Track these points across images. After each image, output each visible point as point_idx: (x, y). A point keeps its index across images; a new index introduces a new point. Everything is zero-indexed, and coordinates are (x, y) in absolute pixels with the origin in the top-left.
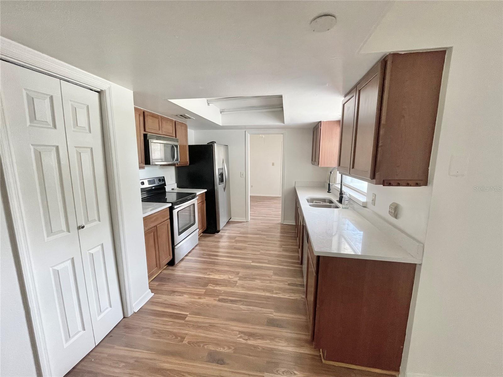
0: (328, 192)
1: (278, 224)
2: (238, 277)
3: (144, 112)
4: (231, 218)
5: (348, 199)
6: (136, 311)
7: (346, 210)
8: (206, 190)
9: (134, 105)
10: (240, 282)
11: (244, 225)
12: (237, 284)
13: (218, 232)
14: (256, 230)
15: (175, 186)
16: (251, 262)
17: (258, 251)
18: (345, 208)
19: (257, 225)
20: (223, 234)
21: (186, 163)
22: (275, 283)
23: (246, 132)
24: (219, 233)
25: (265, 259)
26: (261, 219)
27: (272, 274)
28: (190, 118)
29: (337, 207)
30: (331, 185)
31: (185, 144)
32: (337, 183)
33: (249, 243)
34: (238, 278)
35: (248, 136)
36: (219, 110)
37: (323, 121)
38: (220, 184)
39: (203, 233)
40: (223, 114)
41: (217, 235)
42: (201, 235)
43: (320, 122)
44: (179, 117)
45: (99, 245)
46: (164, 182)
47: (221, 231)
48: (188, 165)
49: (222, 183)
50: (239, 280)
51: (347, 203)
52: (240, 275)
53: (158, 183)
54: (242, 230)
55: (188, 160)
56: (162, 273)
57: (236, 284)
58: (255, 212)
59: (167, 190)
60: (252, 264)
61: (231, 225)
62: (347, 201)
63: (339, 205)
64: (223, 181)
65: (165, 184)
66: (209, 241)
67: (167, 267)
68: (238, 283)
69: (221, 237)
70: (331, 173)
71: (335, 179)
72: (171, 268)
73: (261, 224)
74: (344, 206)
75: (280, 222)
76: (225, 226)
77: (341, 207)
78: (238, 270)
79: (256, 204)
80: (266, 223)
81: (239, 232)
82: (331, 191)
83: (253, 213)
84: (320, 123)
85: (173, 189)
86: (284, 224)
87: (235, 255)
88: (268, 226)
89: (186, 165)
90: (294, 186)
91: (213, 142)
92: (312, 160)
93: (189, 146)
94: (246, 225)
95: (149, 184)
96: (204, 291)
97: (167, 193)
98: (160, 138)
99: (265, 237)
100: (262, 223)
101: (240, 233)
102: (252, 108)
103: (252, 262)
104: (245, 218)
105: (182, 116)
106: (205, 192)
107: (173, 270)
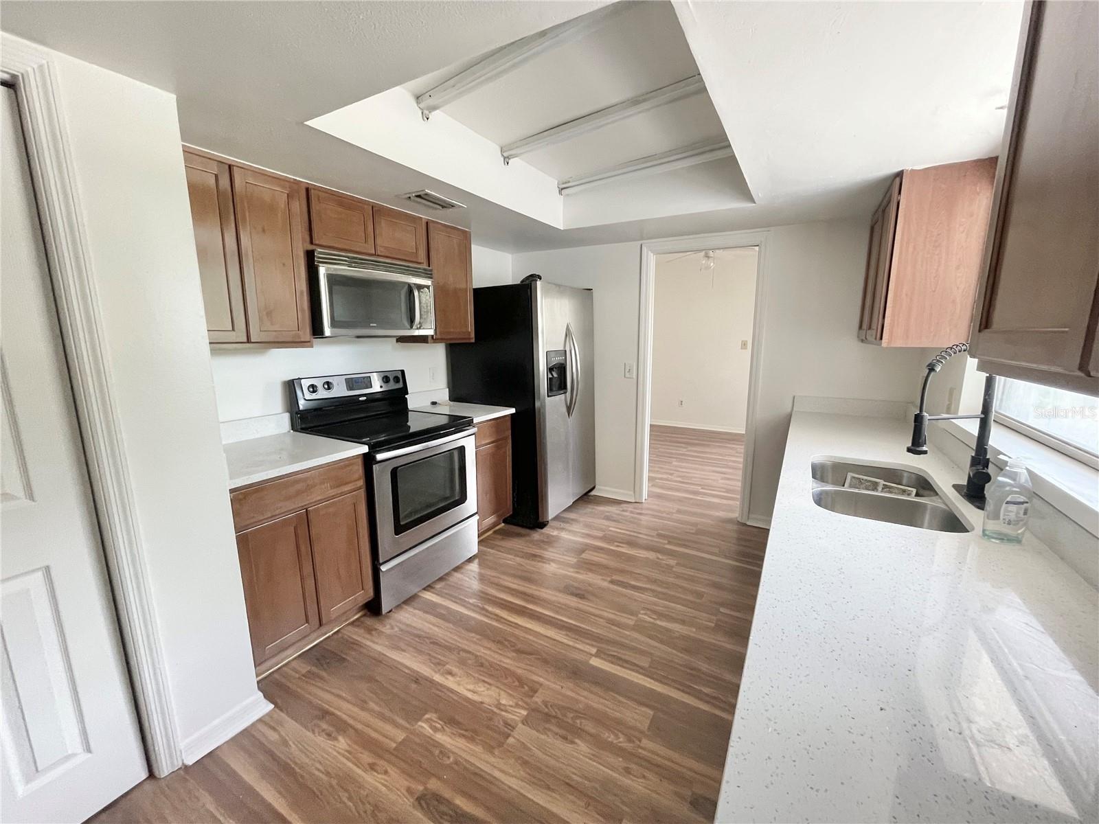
0: (909, 450)
1: (730, 521)
2: (525, 709)
3: (307, 190)
4: (594, 488)
5: (1022, 499)
6: (190, 763)
7: (1007, 547)
8: (513, 411)
9: (182, 139)
10: (523, 733)
11: (626, 511)
12: (511, 740)
13: (543, 525)
14: (654, 533)
15: (443, 394)
16: (594, 651)
17: (632, 614)
18: (1003, 538)
19: (662, 518)
20: (555, 533)
21: (467, 337)
22: (644, 777)
23: (645, 249)
24: (546, 530)
25: (642, 653)
26: (680, 500)
27: (644, 725)
28: (453, 206)
29: (953, 524)
30: (926, 423)
31: (463, 286)
32: (960, 414)
33: (615, 577)
34: (524, 713)
35: (651, 260)
36: (553, 184)
37: (913, 171)
38: (550, 394)
39: (505, 521)
40: (568, 195)
41: (537, 535)
42: (497, 528)
43: (900, 175)
44: (414, 201)
45: (38, 570)
46: (401, 385)
47: (551, 524)
48: (473, 341)
49: (562, 392)
50: (525, 721)
51: (1012, 516)
52: (538, 699)
53: (381, 387)
54: (613, 528)
55: (471, 328)
56: (340, 635)
57: (508, 736)
58: (671, 474)
59: (411, 405)
60: (595, 662)
61: (590, 509)
62: (1013, 508)
63: (967, 511)
64: (565, 387)
65: (404, 390)
66: (509, 551)
67: (364, 615)
68: (515, 734)
69: (550, 542)
70: (931, 369)
71: (953, 393)
72: (370, 621)
73: (676, 516)
74: (992, 526)
75: (735, 515)
76: (569, 509)
77: (978, 530)
78: (540, 676)
79: (683, 451)
80: (694, 514)
81: (600, 534)
82: (925, 448)
83: (665, 476)
84: (898, 180)
85: (434, 403)
86: (748, 523)
87: (557, 612)
88: (695, 524)
89: (467, 341)
90: (789, 410)
91: (532, 276)
92: (861, 327)
93: (475, 290)
94: (632, 512)
95: (350, 388)
96: (401, 736)
97: (409, 412)
98: (362, 263)
99: (672, 562)
100: (679, 511)
101: (604, 539)
102: (647, 161)
103: (597, 655)
104: (632, 493)
105: (419, 196)
106: (512, 414)
107: (370, 630)
